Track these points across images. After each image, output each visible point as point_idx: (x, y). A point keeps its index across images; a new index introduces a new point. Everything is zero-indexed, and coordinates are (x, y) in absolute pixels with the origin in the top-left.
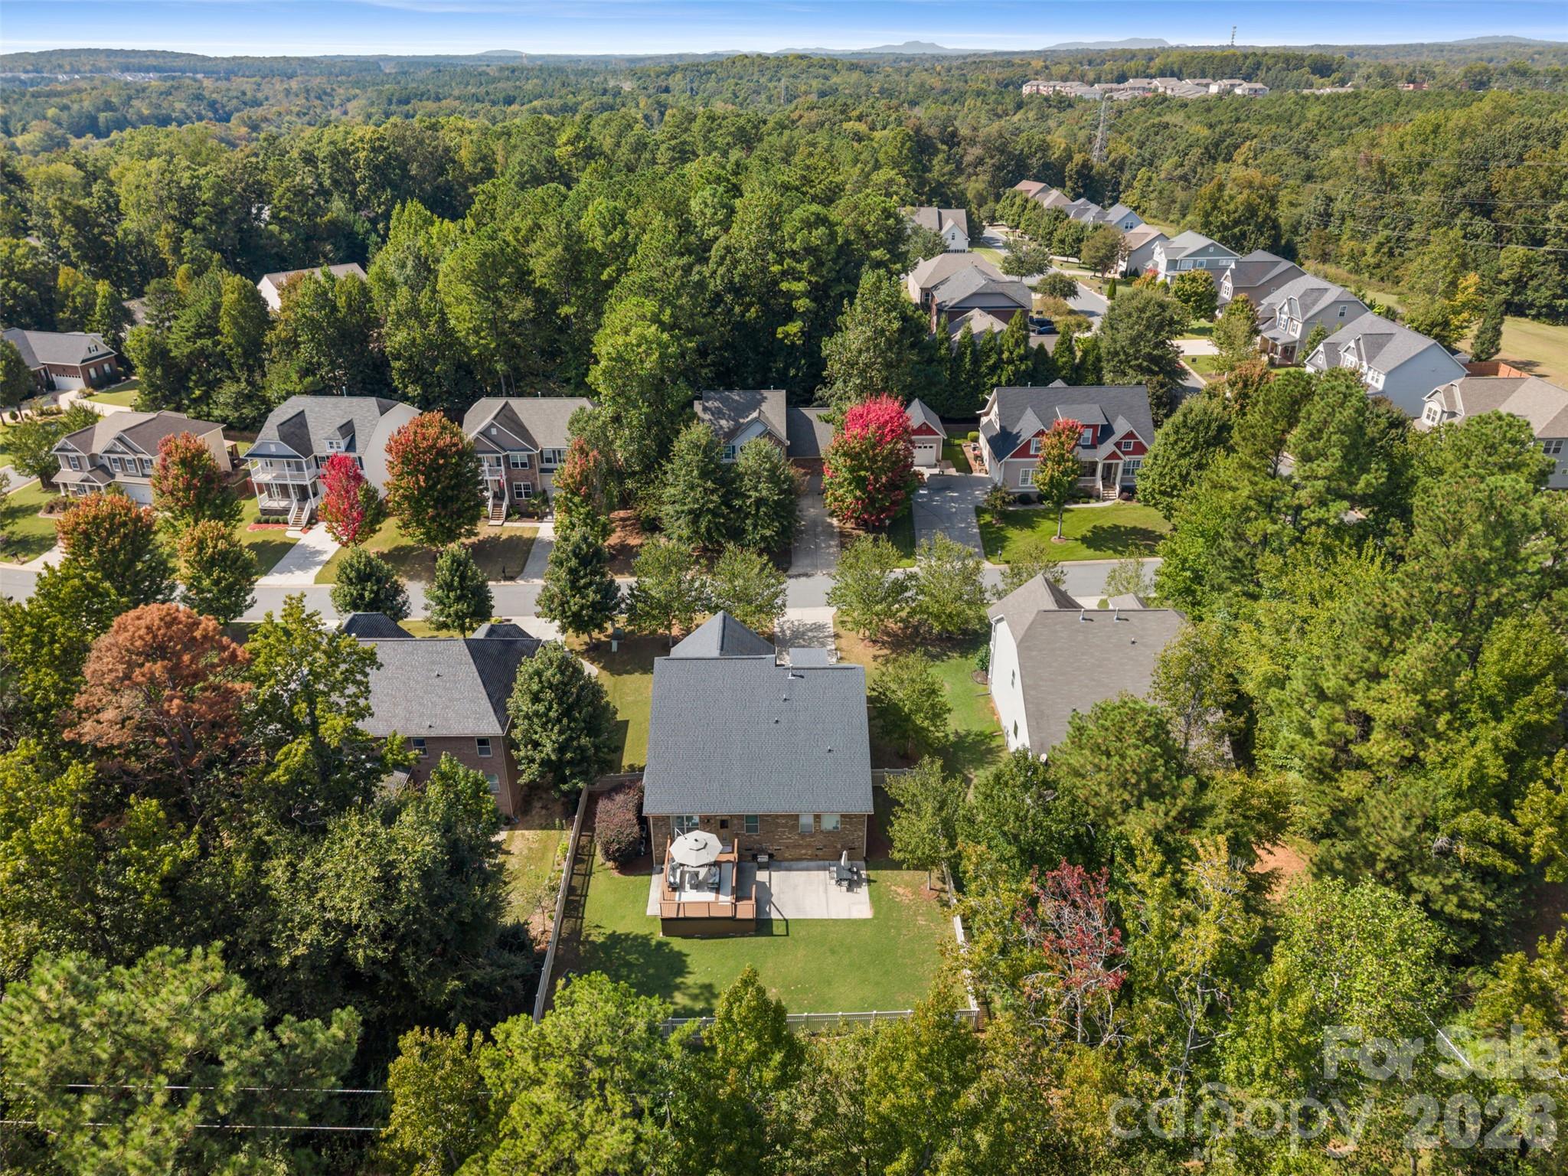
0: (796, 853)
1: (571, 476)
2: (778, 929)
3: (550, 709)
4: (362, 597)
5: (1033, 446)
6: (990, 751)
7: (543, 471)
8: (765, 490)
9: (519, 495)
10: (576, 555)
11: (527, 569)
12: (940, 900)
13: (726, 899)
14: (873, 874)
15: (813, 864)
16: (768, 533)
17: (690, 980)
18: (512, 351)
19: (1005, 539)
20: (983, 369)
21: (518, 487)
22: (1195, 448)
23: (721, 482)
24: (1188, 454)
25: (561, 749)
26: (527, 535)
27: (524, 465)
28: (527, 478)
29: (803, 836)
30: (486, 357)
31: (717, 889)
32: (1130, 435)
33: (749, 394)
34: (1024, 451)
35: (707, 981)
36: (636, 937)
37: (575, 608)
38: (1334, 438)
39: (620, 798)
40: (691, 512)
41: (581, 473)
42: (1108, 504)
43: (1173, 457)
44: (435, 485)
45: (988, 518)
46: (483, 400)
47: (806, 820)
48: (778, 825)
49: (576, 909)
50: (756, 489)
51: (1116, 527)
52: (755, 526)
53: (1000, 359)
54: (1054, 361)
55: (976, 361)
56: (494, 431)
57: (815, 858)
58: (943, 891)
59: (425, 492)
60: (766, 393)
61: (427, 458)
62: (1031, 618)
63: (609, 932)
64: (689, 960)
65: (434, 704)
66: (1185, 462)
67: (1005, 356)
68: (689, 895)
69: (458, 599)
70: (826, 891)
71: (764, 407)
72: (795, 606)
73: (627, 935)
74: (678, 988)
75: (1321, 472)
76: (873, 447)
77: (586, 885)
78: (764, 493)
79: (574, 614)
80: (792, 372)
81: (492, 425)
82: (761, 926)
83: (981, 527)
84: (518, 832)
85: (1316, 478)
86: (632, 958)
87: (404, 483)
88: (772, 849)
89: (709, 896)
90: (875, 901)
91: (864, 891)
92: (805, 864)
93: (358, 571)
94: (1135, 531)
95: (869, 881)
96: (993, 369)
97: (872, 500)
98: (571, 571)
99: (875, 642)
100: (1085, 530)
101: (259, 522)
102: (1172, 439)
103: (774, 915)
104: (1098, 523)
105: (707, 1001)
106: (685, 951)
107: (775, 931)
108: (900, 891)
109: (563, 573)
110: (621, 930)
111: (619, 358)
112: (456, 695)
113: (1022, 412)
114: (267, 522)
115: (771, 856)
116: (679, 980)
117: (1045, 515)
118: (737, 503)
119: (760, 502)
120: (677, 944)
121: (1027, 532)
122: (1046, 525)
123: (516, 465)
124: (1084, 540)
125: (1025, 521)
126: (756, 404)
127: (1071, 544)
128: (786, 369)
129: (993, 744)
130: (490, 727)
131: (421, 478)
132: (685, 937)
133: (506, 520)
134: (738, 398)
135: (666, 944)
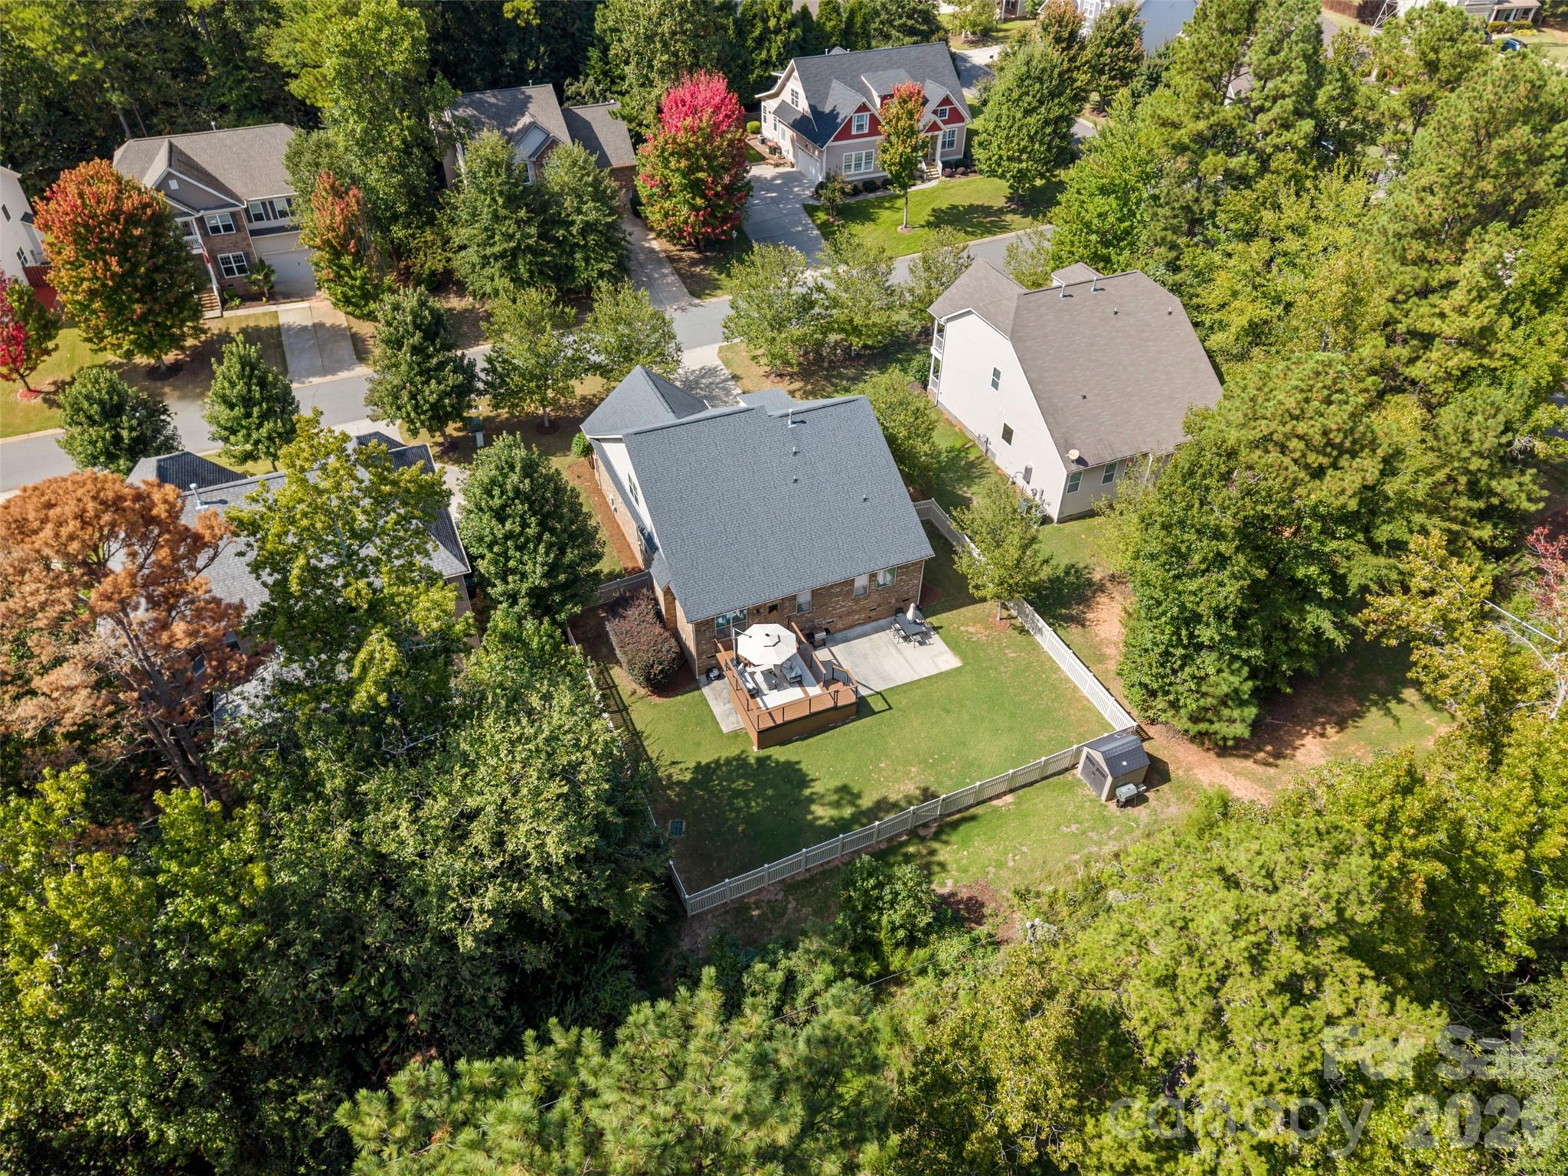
0: (847, 621)
1: (331, 228)
2: (877, 705)
3: (524, 525)
4: (117, 439)
5: (855, 124)
6: (971, 465)
7: (254, 233)
8: (592, 212)
9: (230, 271)
11: (292, 366)
12: (1015, 628)
13: (815, 691)
14: (934, 620)
15: (867, 627)
17: (818, 788)
18: (131, 74)
20: (750, 43)
21: (226, 261)
22: (1041, 102)
23: (535, 208)
24: (1034, 109)
25: (551, 572)
26: (265, 323)
27: (227, 228)
28: (235, 246)
29: (857, 600)
30: (93, 84)
31: (800, 682)
32: (946, 101)
33: (507, 93)
34: (845, 134)
35: (839, 783)
36: (728, 762)
37: (433, 399)
38: (1296, 49)
39: (632, 613)
40: (502, 255)
41: (344, 222)
42: (933, 183)
43: (1019, 115)
44: (135, 266)
45: (821, 216)
47: (861, 582)
48: (831, 595)
50: (579, 211)
51: (954, 207)
52: (587, 260)
53: (766, 30)
54: (820, 26)
56: (173, 183)
57: (870, 620)
58: (1011, 617)
59: (121, 280)
61: (116, 229)
62: (1013, 305)
63: (693, 765)
64: (803, 766)
66: (1031, 120)
67: (772, 23)
68: (774, 699)
69: (264, 417)
70: (899, 650)
71: (532, 107)
72: (691, 347)
73: (717, 762)
74: (811, 800)
75: (1287, 89)
76: (709, 139)
78: (592, 216)
79: (434, 407)
80: (532, 65)
81: (169, 176)
82: (861, 707)
83: (819, 227)
85: (1283, 97)
86: (739, 784)
87: (86, 272)
88: (824, 623)
89: (794, 694)
90: (954, 645)
91: (935, 638)
92: (858, 630)
93: (101, 403)
94: (972, 209)
95: (936, 629)
96: (760, 41)
98: (415, 350)
99: (781, 376)
100: (925, 216)
102: (1015, 95)
103: (865, 692)
104: (936, 205)
105: (852, 804)
106: (794, 758)
107: (876, 707)
108: (971, 629)
109: (405, 355)
110: (706, 759)
111: (351, 52)
113: (828, 86)
115: (827, 631)
116: (807, 792)
118: (561, 233)
119: (588, 228)
120: (780, 754)
121: (870, 226)
122: (885, 215)
123: (216, 229)
124: (929, 224)
125: (862, 214)
126: (522, 107)
127: (919, 231)
128: (522, 61)
129: (972, 457)
130: (446, 565)
131: (114, 261)
132: (783, 743)
133: (223, 309)
134: (493, 100)
135: (769, 757)
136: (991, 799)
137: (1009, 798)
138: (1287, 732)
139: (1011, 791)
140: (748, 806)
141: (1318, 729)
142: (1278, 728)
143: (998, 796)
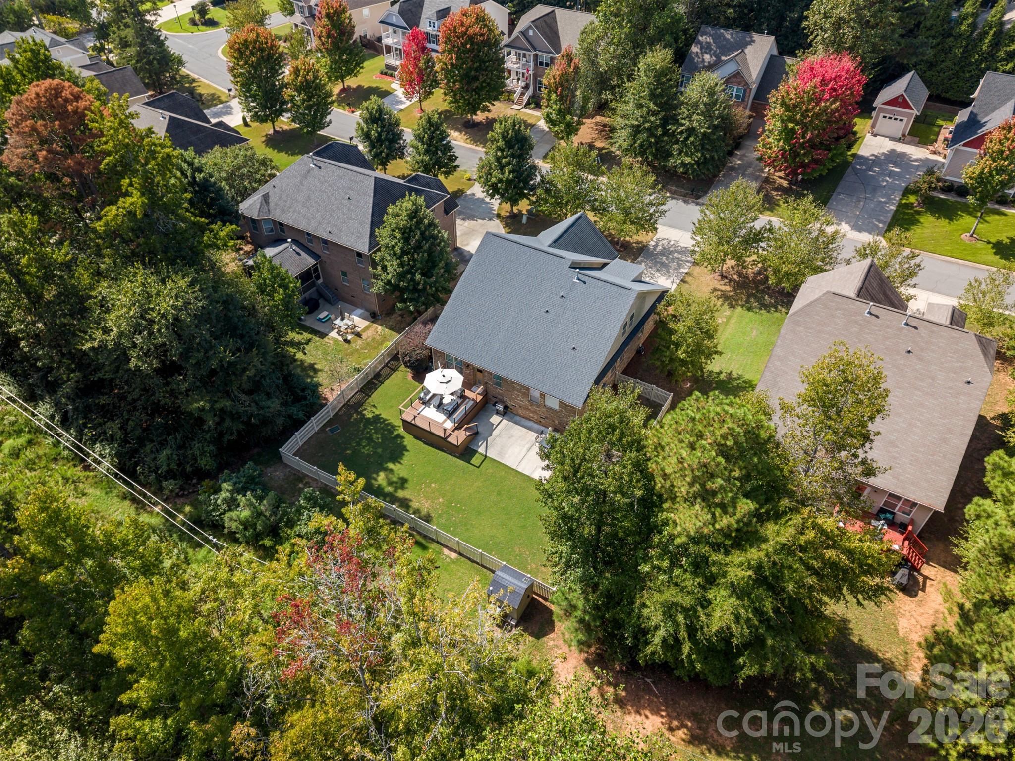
0: (527, 415)
2: (476, 460)
10: (504, 138)
13: (449, 425)
15: (536, 426)
16: (688, 160)
17: (397, 468)
19: (915, 222)
21: (540, 83)
23: (664, 106)
25: (399, 277)
26: (531, 121)
27: (547, 65)
29: (531, 403)
31: (450, 415)
33: (742, 34)
34: (977, 142)
35: (406, 476)
36: (388, 424)
40: (633, 126)
41: (562, 76)
44: (463, 64)
45: (912, 199)
46: (539, 6)
47: (534, 394)
48: (514, 388)
49: (370, 389)
50: (690, 119)
55: (996, 44)
56: (531, 33)
57: (540, 423)
60: (756, 37)
61: (460, 42)
62: (817, 297)
63: (377, 412)
64: (406, 454)
65: (339, 218)
68: (431, 413)
70: (529, 449)
71: (748, 48)
73: (385, 420)
74: (386, 469)
77: (388, 376)
78: (695, 124)
81: (530, 27)
82: (466, 452)
83: (900, 206)
84: (375, 325)
86: (376, 436)
87: (443, 59)
88: (510, 404)
89: (439, 417)
92: (531, 424)
97: (794, 154)
99: (723, 277)
101: (382, 73)
103: (482, 450)
105: (396, 489)
106: (408, 447)
107: (473, 461)
110: (384, 416)
112: (354, 216)
113: (1006, 102)
114: (386, 74)
115: (506, 407)
116: (390, 465)
117: (968, 210)
118: (672, 127)
119: (691, 131)
120: (409, 440)
121: (943, 222)
122: (968, 221)
124: (995, 243)
125: (945, 211)
126: (743, 45)
127: (980, 245)
130: (363, 247)
132: (416, 437)
133: (525, 107)
134: (728, 36)
135: (403, 438)
136: (446, 547)
137: (454, 555)
138: (650, 701)
139: (460, 554)
140: (364, 447)
141: (675, 723)
142: (650, 691)
143: (451, 550)
